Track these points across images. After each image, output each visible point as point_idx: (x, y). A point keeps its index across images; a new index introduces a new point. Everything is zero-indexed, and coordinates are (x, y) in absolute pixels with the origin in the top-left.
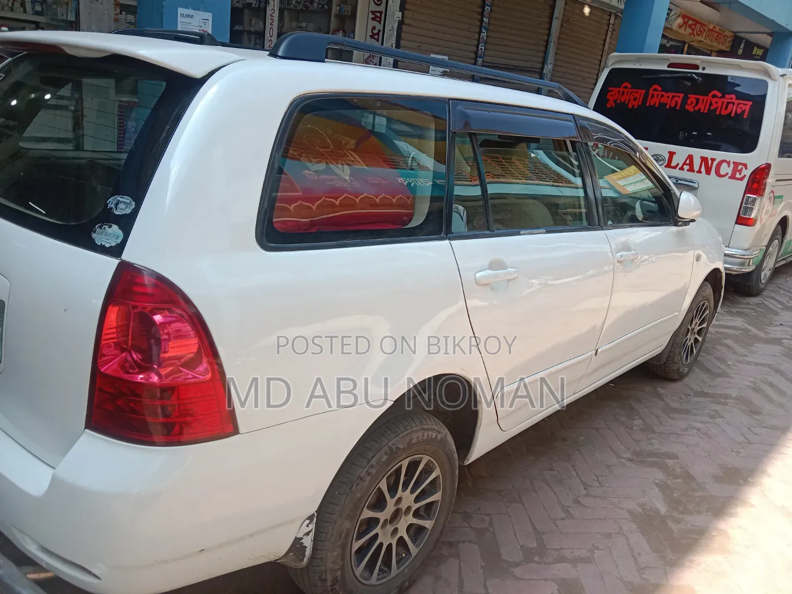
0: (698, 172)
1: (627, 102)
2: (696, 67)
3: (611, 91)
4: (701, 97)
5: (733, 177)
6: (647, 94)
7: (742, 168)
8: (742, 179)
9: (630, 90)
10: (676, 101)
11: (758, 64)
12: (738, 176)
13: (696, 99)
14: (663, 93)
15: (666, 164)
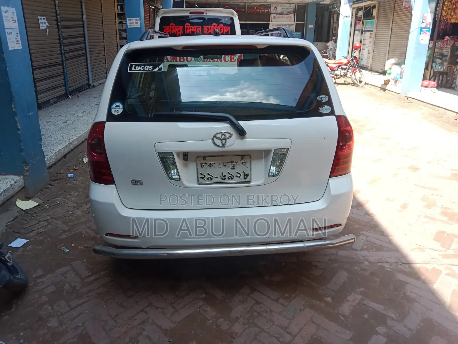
0: (217, 62)
1: (175, 33)
2: (202, 13)
3: (165, 28)
4: (209, 27)
5: (231, 61)
6: (184, 28)
7: (234, 57)
8: (235, 61)
9: (175, 27)
10: (199, 30)
11: (229, 10)
12: (233, 60)
13: (207, 28)
14: (192, 27)
15: (202, 60)
